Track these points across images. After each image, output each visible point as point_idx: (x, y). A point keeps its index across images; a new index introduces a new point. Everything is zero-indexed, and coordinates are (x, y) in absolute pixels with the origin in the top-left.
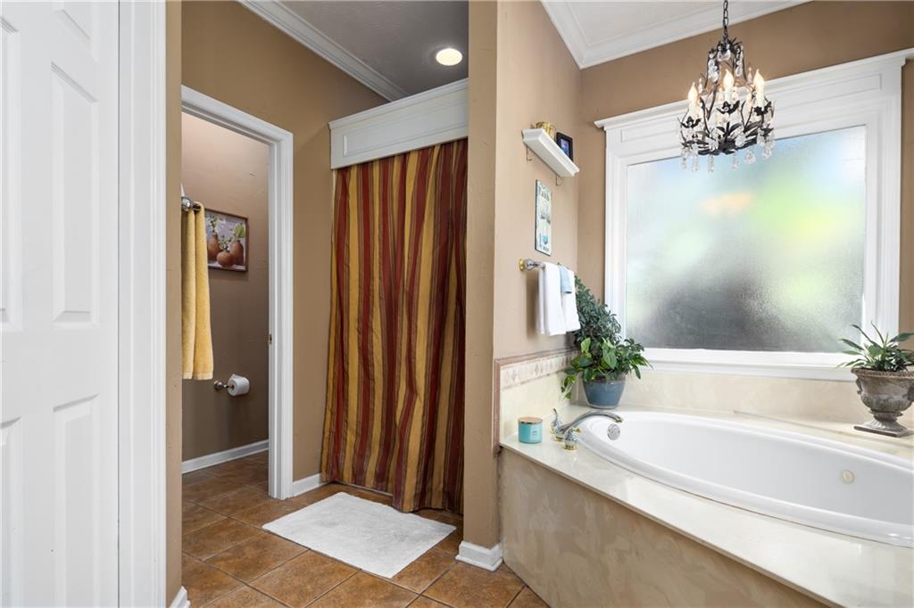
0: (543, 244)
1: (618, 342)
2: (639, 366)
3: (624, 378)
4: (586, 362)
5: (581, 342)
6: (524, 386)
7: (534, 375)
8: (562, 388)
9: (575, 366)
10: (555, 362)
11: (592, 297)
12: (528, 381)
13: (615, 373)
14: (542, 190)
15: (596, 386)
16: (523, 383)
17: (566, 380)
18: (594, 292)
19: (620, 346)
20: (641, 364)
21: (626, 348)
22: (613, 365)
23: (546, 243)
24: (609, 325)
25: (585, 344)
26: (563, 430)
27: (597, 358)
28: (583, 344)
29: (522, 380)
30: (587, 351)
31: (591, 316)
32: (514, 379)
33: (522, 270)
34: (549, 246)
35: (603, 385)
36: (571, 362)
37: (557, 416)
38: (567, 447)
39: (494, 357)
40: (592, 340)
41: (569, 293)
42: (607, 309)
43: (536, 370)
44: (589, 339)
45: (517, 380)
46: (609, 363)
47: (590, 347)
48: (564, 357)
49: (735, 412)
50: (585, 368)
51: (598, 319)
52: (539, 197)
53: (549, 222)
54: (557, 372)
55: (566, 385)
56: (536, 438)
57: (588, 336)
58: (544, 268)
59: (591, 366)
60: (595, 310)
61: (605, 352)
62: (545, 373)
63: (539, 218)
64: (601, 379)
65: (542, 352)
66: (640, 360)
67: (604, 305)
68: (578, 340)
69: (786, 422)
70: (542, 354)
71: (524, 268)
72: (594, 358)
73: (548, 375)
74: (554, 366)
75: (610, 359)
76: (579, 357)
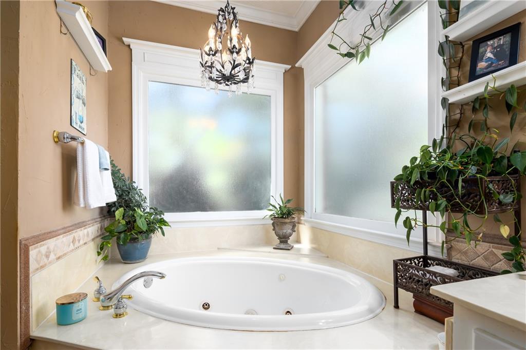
0: (79, 123)
1: (144, 210)
2: (163, 227)
3: (151, 237)
4: (122, 228)
5: (114, 212)
6: (61, 261)
7: (72, 247)
8: (98, 252)
9: (111, 232)
10: (92, 230)
11: (123, 175)
12: (65, 254)
13: (146, 234)
14: (77, 71)
15: (129, 246)
16: (59, 258)
17: (102, 244)
18: (124, 171)
19: (146, 213)
20: (165, 225)
21: (151, 214)
22: (144, 228)
23: (82, 122)
24: (137, 197)
25: (119, 213)
26: (110, 297)
27: (131, 223)
28: (117, 213)
29: (57, 256)
30: (121, 218)
31: (123, 191)
32: (47, 256)
33: (56, 142)
34: (84, 125)
35: (135, 244)
36: (105, 229)
37: (100, 284)
38: (118, 316)
39: (19, 238)
40: (124, 210)
41: (106, 169)
42: (135, 185)
43: (73, 242)
44: (122, 208)
45: (52, 257)
46: (142, 227)
47: (123, 216)
48: (99, 225)
49: (218, 249)
50: (120, 233)
51: (129, 193)
52: (74, 76)
53: (84, 103)
54: (93, 240)
55: (102, 249)
56: (81, 316)
57: (121, 206)
58: (83, 143)
59: (125, 231)
60: (126, 185)
61: (138, 219)
62: (82, 242)
63: (74, 96)
64: (134, 240)
65: (79, 223)
66: (163, 222)
67: (132, 181)
68: (113, 209)
69: (244, 250)
70: (80, 225)
71: (59, 139)
72: (128, 223)
73: (85, 243)
74: (90, 234)
75: (141, 224)
76: (113, 224)
